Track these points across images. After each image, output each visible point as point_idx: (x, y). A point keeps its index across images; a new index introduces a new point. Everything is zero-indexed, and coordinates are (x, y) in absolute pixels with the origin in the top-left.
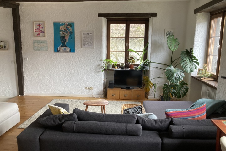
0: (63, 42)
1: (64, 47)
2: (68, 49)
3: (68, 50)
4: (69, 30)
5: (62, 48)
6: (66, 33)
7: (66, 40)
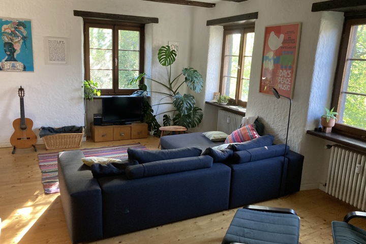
0: (9, 53)
1: (13, 62)
2: (19, 65)
3: (21, 68)
4: (21, 33)
5: (9, 64)
6: (14, 38)
7: (15, 50)
